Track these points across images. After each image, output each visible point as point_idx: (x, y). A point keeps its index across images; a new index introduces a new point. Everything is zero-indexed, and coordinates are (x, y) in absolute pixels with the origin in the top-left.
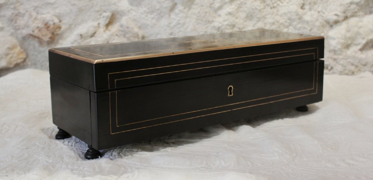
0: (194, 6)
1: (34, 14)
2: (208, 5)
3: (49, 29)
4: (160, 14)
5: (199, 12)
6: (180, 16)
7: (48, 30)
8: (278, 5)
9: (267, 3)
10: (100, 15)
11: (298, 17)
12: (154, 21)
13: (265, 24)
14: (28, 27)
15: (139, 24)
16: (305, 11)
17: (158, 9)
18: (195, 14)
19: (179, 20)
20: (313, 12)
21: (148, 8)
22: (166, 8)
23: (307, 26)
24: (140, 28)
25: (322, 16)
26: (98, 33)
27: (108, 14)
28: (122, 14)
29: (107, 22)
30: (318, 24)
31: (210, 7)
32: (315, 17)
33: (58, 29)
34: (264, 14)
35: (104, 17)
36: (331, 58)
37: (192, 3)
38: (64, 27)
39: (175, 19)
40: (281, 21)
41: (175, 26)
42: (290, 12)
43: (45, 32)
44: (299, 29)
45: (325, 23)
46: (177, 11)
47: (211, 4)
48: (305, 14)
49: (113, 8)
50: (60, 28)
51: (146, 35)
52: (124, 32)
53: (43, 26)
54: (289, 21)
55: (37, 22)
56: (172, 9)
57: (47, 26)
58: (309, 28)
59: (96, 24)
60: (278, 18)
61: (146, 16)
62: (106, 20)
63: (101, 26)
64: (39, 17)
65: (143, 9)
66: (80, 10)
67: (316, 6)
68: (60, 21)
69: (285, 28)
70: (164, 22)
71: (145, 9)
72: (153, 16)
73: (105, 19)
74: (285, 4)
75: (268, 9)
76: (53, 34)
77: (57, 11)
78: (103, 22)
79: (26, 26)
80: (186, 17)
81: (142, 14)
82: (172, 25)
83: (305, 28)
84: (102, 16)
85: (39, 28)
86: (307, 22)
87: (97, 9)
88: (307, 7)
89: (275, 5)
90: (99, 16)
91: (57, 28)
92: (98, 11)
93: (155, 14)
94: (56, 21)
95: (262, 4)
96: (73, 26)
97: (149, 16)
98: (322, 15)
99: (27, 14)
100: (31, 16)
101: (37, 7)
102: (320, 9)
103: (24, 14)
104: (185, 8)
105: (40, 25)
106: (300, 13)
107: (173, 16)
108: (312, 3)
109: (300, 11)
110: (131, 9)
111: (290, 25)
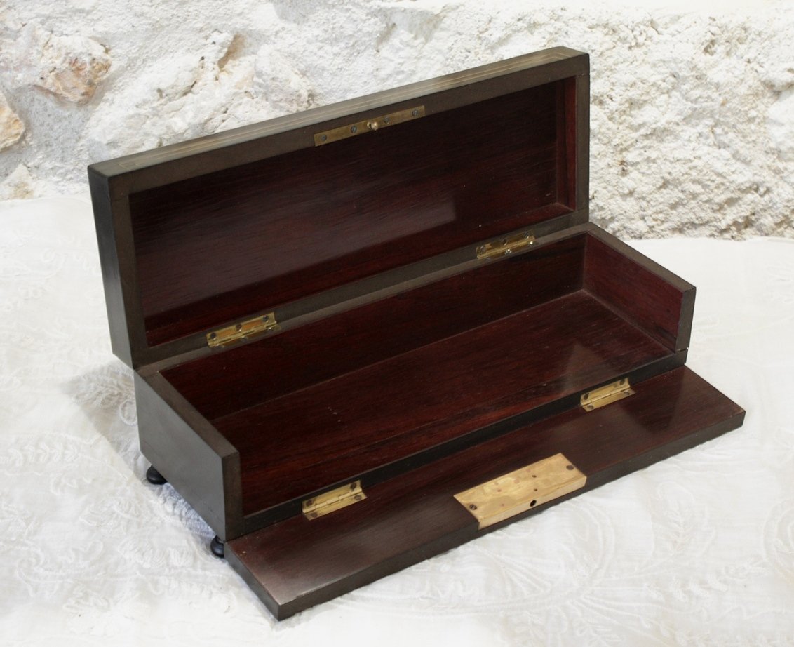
0: (437, 34)
1: (42, 34)
2: (475, 32)
3: (81, 72)
4: (353, 45)
5: (451, 49)
6: (402, 53)
7: (78, 76)
8: (649, 38)
9: (622, 35)
10: (206, 38)
11: (694, 73)
12: (338, 61)
13: (613, 84)
14: (29, 66)
15: (302, 66)
16: (715, 57)
17: (351, 36)
18: (440, 51)
19: (401, 64)
20: (733, 61)
21: (326, 31)
22: (369, 34)
23: (715, 95)
24: (304, 74)
25: (756, 71)
26: (200, 83)
27: (225, 37)
28: (261, 38)
29: (222, 55)
30: (743, 90)
31: (480, 38)
32: (737, 73)
33: (104, 71)
34: (610, 62)
35: (214, 43)
36: (769, 167)
37: (435, 27)
38: (115, 65)
39: (392, 61)
40: (652, 80)
41: (390, 75)
42: (675, 60)
43: (70, 80)
44: (695, 101)
45: (761, 88)
46: (395, 41)
47: (481, 33)
48: (713, 66)
49: (239, 23)
50: (107, 67)
51: (319, 90)
52: (264, 88)
53: (66, 65)
54: (672, 79)
55: (50, 53)
56: (385, 36)
57: (75, 65)
58: (721, 99)
59: (194, 60)
60: (645, 72)
61: (320, 48)
62: (220, 51)
63: (209, 63)
64: (55, 40)
65: (311, 31)
66: (156, 28)
67: (742, 47)
68: (107, 51)
69: (663, 93)
70: (364, 63)
71: (316, 32)
72: (336, 49)
73: (217, 47)
74: (666, 37)
75: (622, 49)
76: (91, 84)
77: (100, 28)
78: (213, 54)
79: (25, 63)
80: (418, 58)
81: (309, 42)
82: (383, 73)
83: (709, 97)
84: (210, 40)
85: (56, 71)
86: (718, 86)
87: (199, 25)
88: (720, 49)
89: (641, 40)
90: (204, 42)
91: (100, 70)
92: (201, 30)
93: (342, 45)
94: (98, 51)
95: (607, 38)
96: (139, 63)
97: (327, 48)
98: (757, 67)
99: (24, 32)
100: (35, 39)
101: (49, 17)
102: (751, 55)
103: (19, 31)
104: (415, 38)
105: (58, 63)
106: (700, 65)
107: (385, 50)
108: (734, 41)
109: (703, 60)
110: (283, 29)
111: (674, 88)
